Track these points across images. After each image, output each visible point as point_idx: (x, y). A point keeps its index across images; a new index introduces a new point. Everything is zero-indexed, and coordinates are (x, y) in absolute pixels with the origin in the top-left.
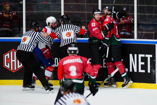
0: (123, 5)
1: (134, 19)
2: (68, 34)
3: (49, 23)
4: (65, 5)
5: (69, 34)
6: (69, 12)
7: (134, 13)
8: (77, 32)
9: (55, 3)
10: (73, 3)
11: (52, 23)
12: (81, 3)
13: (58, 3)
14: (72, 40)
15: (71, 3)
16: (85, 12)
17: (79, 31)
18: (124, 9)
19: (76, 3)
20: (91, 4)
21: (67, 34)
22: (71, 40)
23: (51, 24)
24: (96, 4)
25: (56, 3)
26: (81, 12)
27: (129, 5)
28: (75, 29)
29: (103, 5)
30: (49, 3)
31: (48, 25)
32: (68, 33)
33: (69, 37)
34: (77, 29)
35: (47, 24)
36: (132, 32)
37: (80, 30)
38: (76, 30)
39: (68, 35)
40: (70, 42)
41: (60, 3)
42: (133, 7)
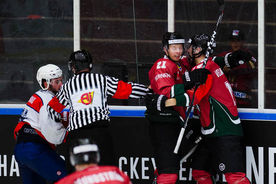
0: (230, 22)
1: (257, 58)
2: (85, 99)
3: (44, 81)
4: (82, 22)
5: (87, 98)
6: (95, 40)
7: (257, 43)
8: (109, 93)
9: (58, 16)
10: (102, 19)
11: (51, 80)
12: (122, 16)
13: (66, 18)
14: (98, 114)
15: (98, 19)
16: (133, 41)
17: (114, 91)
18: (234, 34)
19: (110, 19)
20: (148, 20)
21: (82, 98)
22: (94, 113)
23: (48, 83)
24: (161, 21)
25: (59, 18)
26: (124, 41)
27: (245, 23)
28: (103, 84)
29: (180, 23)
30: (43, 18)
31: (43, 85)
32: (85, 96)
33: (87, 104)
34: (110, 84)
35: (40, 83)
36: (252, 90)
37: (116, 87)
38: (107, 87)
39: (86, 101)
40: (92, 118)
41: (70, 18)
42: (256, 27)
